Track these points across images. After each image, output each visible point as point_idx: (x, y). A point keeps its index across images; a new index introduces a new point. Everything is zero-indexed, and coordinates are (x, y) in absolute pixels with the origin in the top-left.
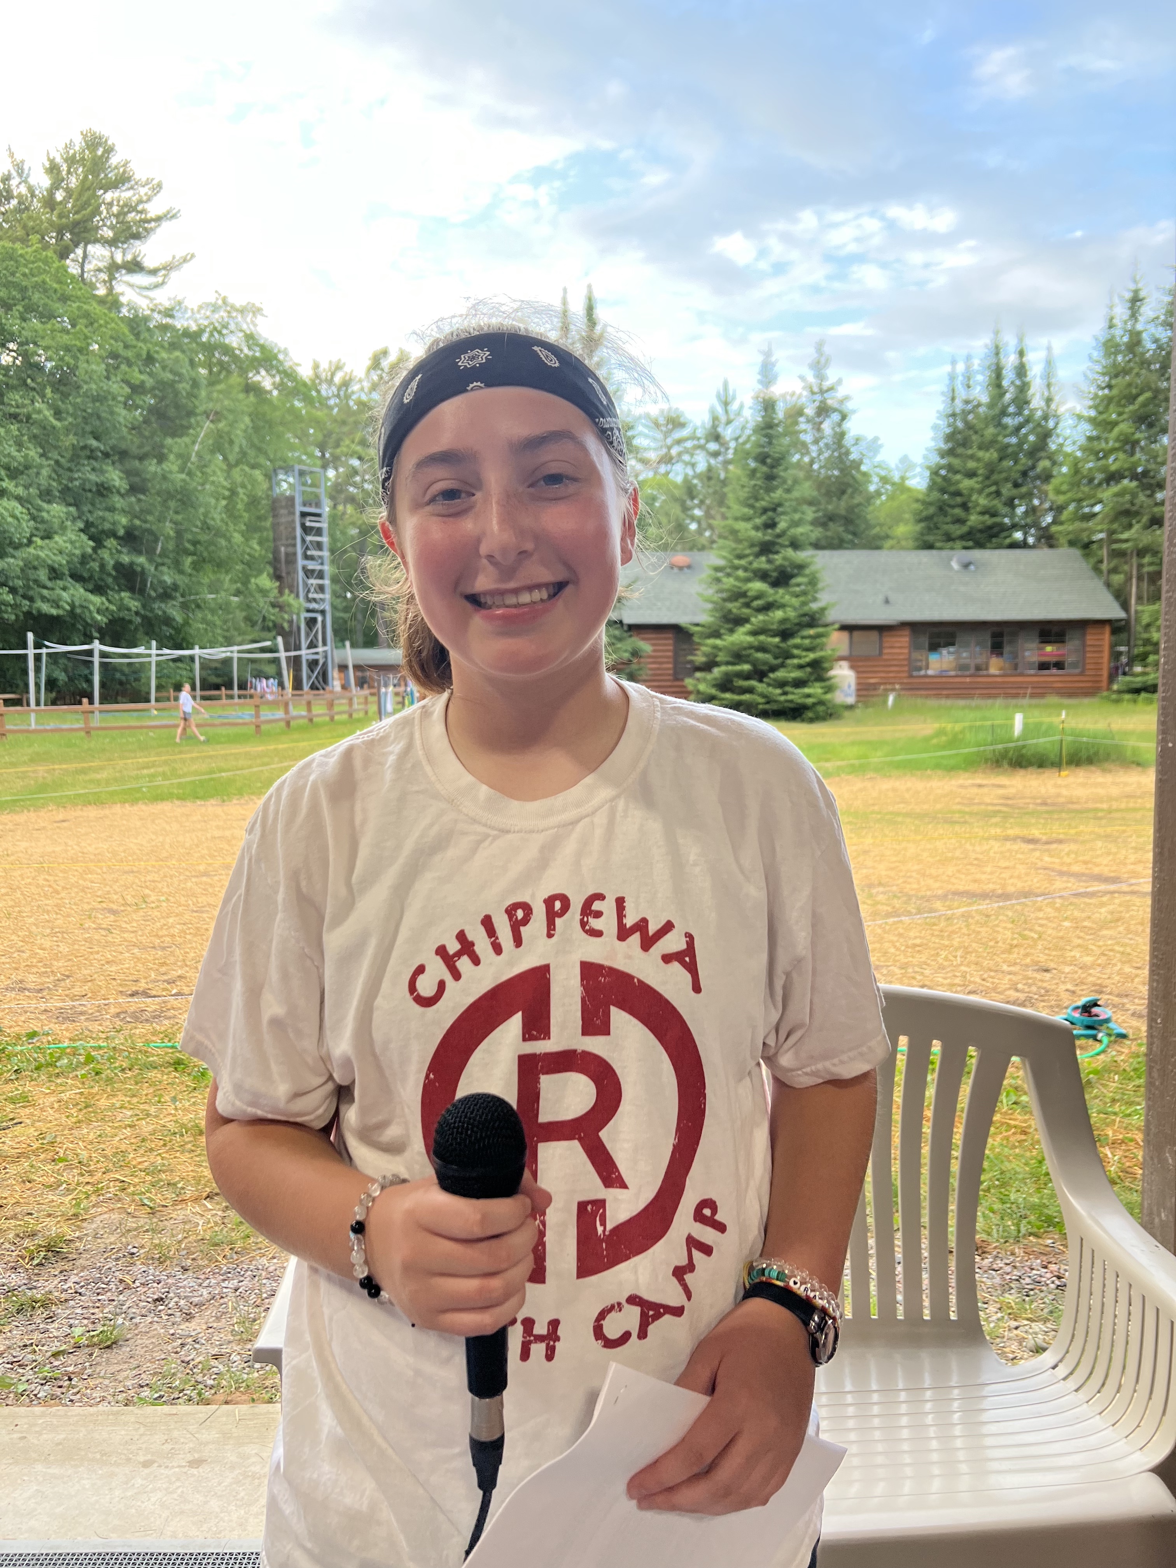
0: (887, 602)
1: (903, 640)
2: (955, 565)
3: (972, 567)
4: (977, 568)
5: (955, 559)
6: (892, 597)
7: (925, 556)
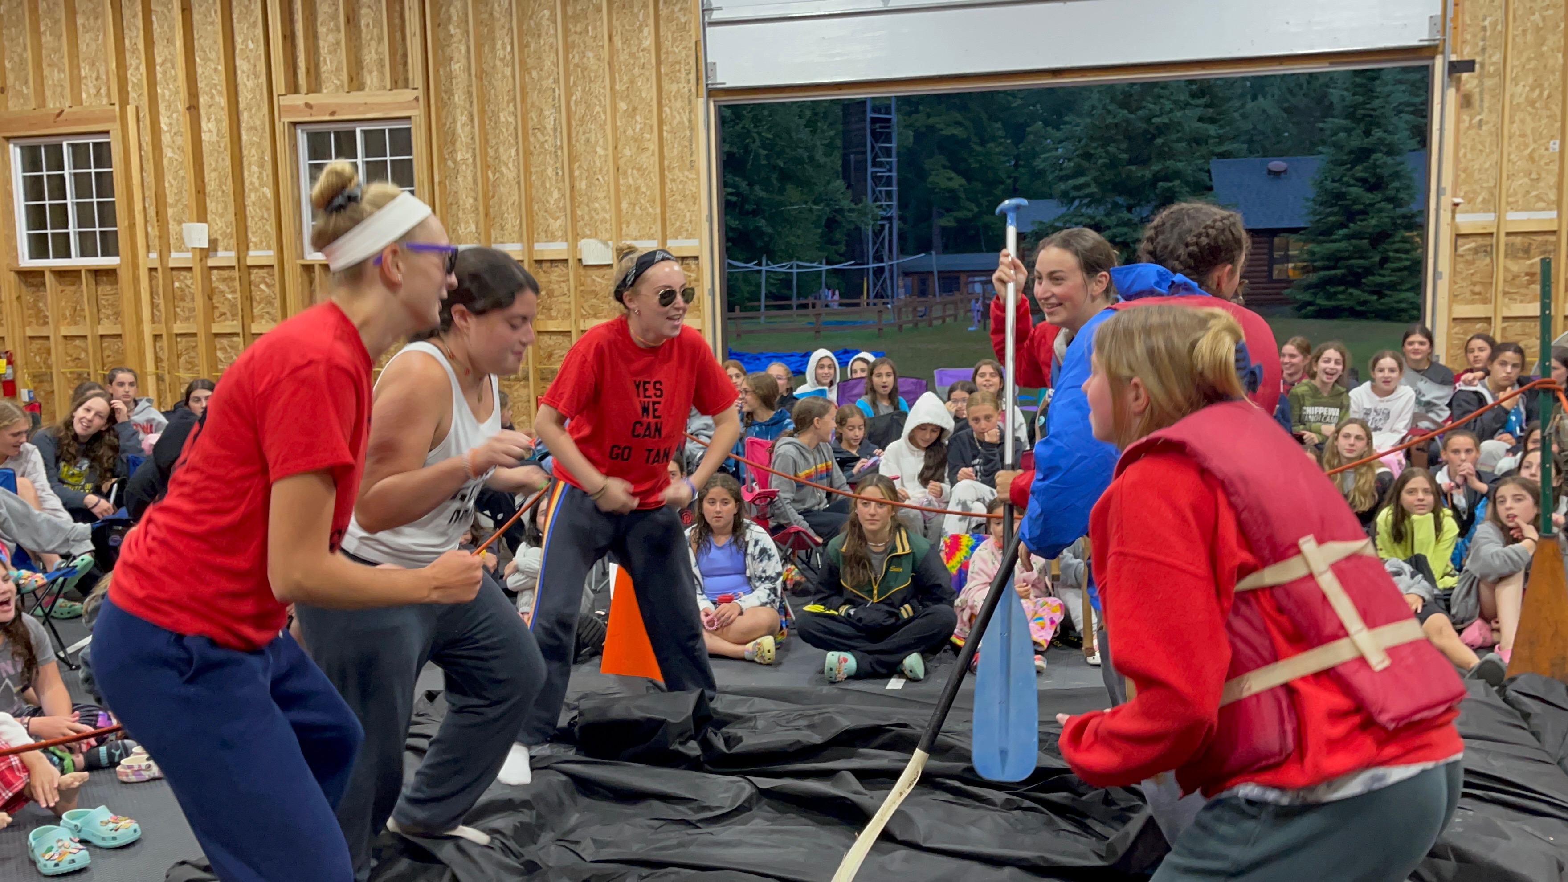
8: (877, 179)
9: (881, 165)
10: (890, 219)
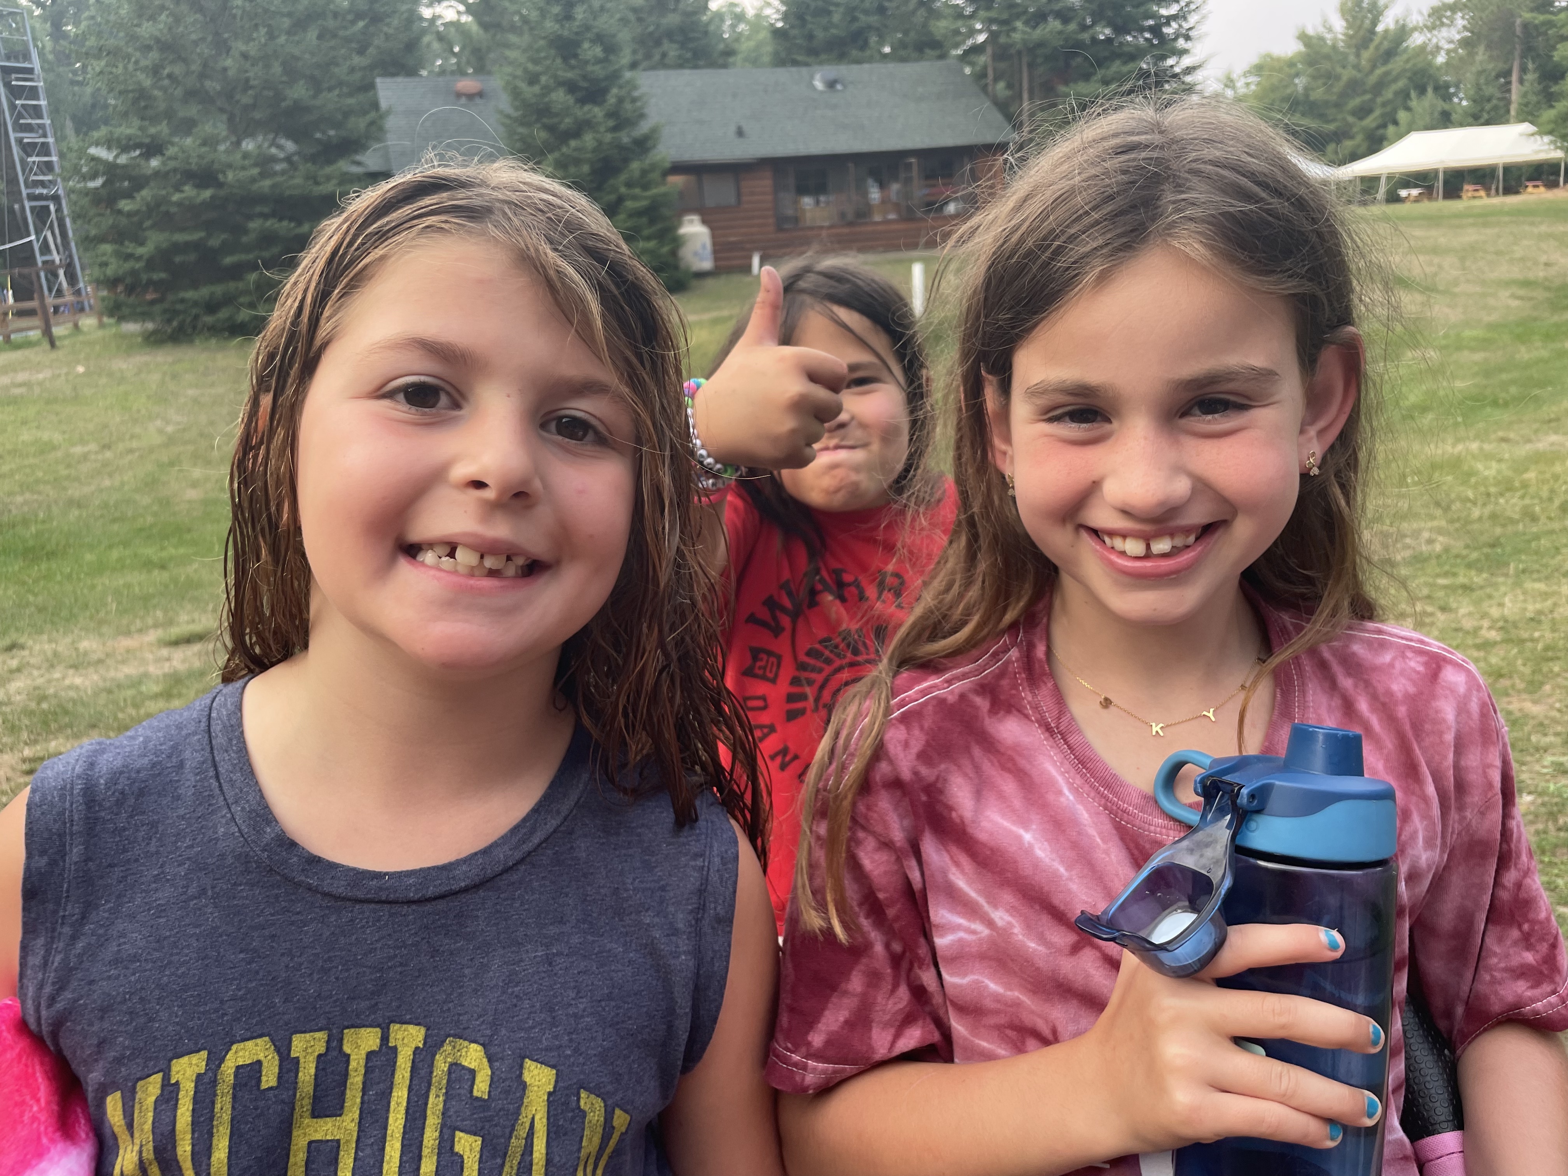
0: (740, 133)
1: (764, 183)
2: (819, 84)
3: (839, 87)
4: (845, 86)
5: (818, 77)
6: (746, 128)
7: (784, 74)
8: (28, 149)
9: (29, 128)
10: (56, 198)
